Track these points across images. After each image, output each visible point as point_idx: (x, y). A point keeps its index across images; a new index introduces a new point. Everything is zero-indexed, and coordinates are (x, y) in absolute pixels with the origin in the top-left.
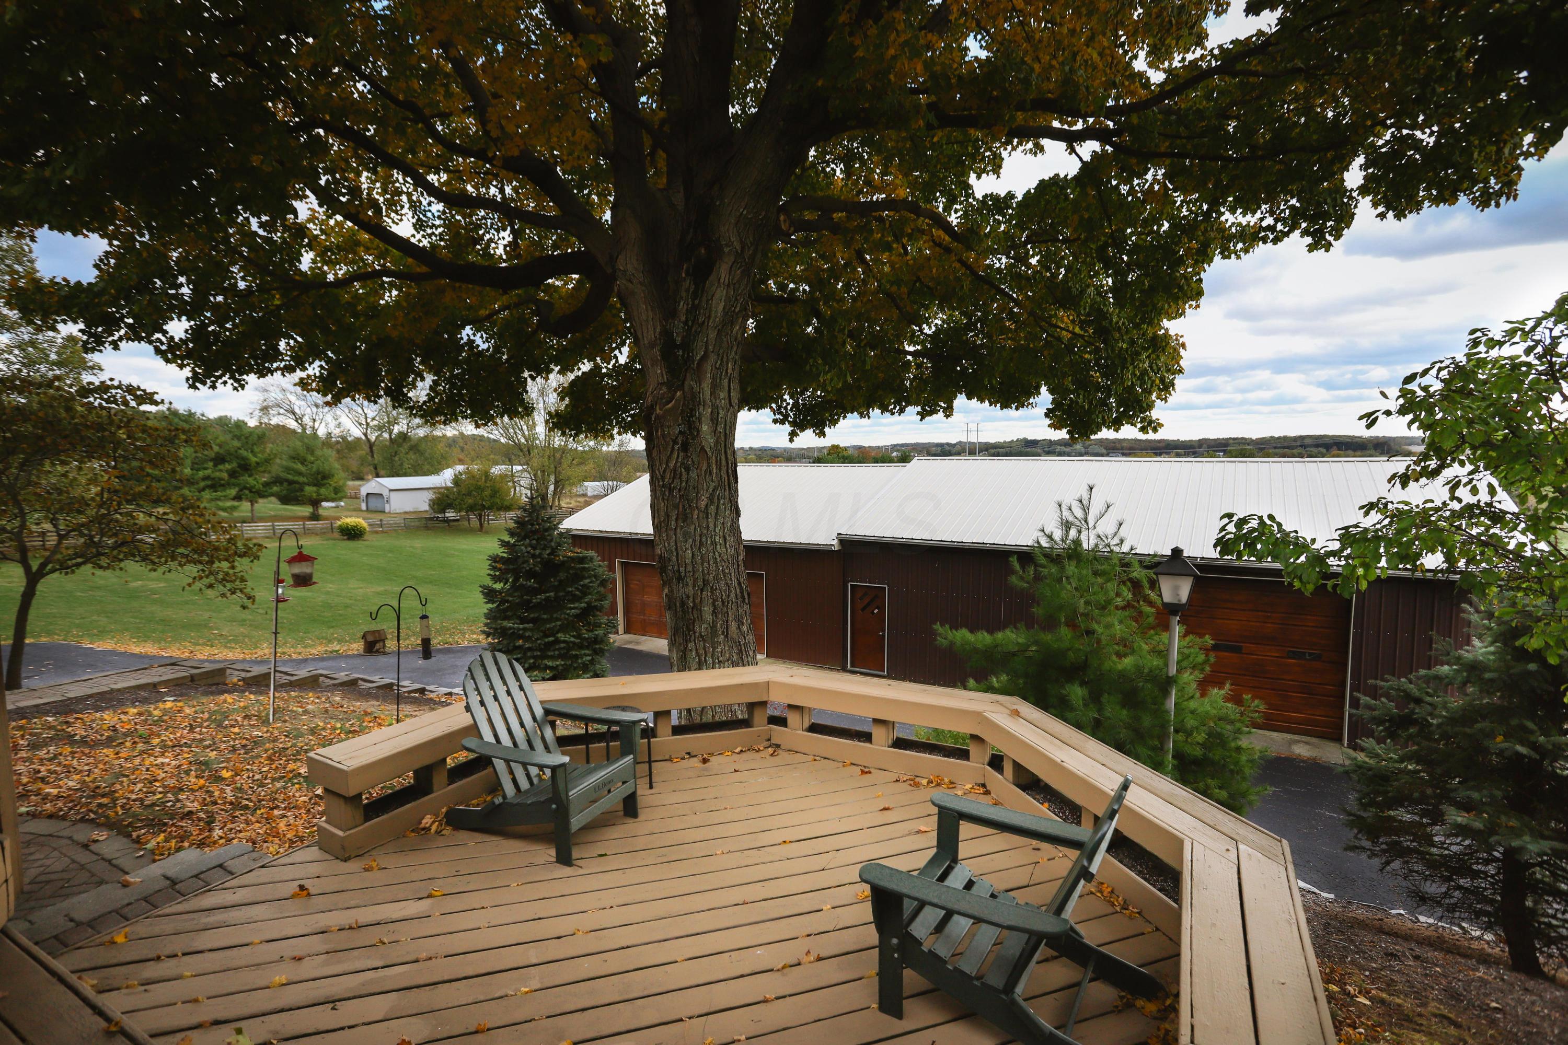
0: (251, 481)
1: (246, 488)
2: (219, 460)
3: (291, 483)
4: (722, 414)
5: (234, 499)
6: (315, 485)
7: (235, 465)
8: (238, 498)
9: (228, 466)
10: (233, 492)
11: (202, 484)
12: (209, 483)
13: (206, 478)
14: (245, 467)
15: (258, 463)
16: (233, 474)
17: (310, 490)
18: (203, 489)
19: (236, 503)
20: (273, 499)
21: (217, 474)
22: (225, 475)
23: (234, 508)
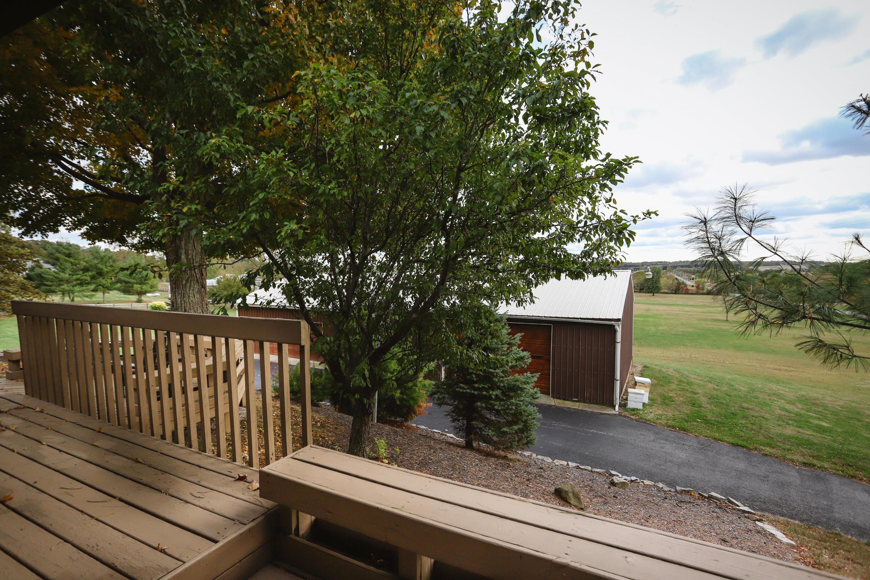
0: (104, 281)
1: (100, 285)
2: (86, 270)
3: (126, 282)
4: (190, 252)
5: (93, 291)
6: (140, 284)
7: (94, 273)
8: (95, 290)
9: (90, 273)
10: (92, 287)
11: (75, 283)
12: (79, 282)
13: (77, 280)
14: (100, 274)
15: (108, 272)
16: (93, 278)
17: (137, 287)
18: (75, 286)
19: (94, 293)
20: (116, 292)
21: (84, 277)
22: (88, 278)
23: (93, 295)
